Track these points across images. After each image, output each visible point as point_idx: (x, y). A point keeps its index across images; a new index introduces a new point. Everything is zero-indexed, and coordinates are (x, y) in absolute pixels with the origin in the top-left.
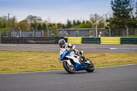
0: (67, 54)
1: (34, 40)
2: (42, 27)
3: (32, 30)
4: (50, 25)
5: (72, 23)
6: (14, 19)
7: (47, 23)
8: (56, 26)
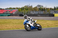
0: (26, 22)
1: (40, 15)
2: (43, 10)
3: (39, 11)
4: (47, 9)
5: (56, 8)
6: (31, 6)
7: (45, 8)
8: (49, 9)
